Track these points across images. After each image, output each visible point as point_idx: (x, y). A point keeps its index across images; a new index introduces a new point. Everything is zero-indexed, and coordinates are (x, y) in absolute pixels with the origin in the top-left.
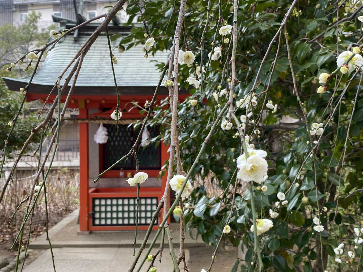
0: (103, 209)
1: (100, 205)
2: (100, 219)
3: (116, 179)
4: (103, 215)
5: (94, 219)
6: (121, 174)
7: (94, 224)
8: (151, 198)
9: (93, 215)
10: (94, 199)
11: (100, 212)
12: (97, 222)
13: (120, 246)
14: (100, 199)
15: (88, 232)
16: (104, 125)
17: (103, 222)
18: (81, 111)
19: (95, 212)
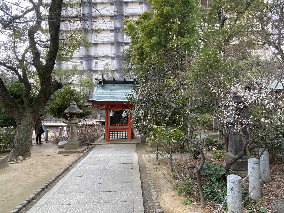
0: (112, 134)
1: (111, 134)
2: (111, 137)
3: (115, 126)
4: (112, 136)
5: (109, 137)
6: (116, 125)
7: (109, 139)
8: (126, 131)
9: (109, 136)
10: (109, 132)
11: (111, 135)
12: (110, 138)
13: (117, 144)
14: (111, 132)
15: (108, 141)
16: (112, 111)
17: (112, 138)
18: (106, 107)
19: (110, 135)
